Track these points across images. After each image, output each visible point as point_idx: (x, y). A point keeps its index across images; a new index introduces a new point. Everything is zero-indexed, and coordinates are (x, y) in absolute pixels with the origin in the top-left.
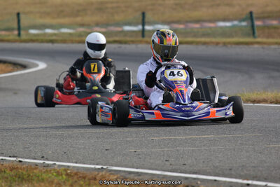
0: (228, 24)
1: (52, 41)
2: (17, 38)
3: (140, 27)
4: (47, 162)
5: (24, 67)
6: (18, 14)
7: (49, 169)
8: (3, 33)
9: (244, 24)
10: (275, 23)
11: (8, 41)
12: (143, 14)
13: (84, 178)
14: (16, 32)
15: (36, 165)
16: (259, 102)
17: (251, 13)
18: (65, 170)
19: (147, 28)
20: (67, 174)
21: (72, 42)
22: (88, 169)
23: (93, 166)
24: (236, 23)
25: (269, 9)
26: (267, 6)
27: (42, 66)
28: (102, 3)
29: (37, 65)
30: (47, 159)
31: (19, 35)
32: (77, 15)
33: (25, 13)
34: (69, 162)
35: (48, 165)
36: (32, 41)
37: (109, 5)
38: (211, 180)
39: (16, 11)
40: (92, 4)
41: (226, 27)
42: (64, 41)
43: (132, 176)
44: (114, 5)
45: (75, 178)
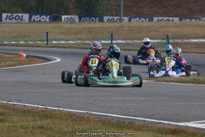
0: (156, 41)
1: (64, 48)
2: (46, 45)
3: (110, 41)
4: (60, 109)
5: (50, 60)
6: (47, 33)
7: (61, 112)
8: (39, 42)
9: (164, 41)
10: (180, 41)
11: (42, 47)
12: (112, 34)
13: (78, 117)
14: (46, 42)
15: (55, 110)
16: (169, 82)
17: (168, 35)
18: (69, 113)
19: (113, 42)
20: (70, 115)
21: (75, 48)
22: (80, 113)
23: (83, 112)
24: (159, 40)
25: (177, 34)
26: (176, 32)
27: (59, 60)
28: (91, 28)
29: (56, 60)
30: (60, 108)
31: (47, 43)
32: (78, 34)
33: (51, 32)
34: (71, 109)
35: (60, 110)
36: (54, 47)
37: (94, 30)
38: (142, 120)
39: (46, 32)
40: (86, 28)
41: (155, 42)
42: (70, 47)
43: (102, 117)
44: (97, 29)
45: (74, 117)
